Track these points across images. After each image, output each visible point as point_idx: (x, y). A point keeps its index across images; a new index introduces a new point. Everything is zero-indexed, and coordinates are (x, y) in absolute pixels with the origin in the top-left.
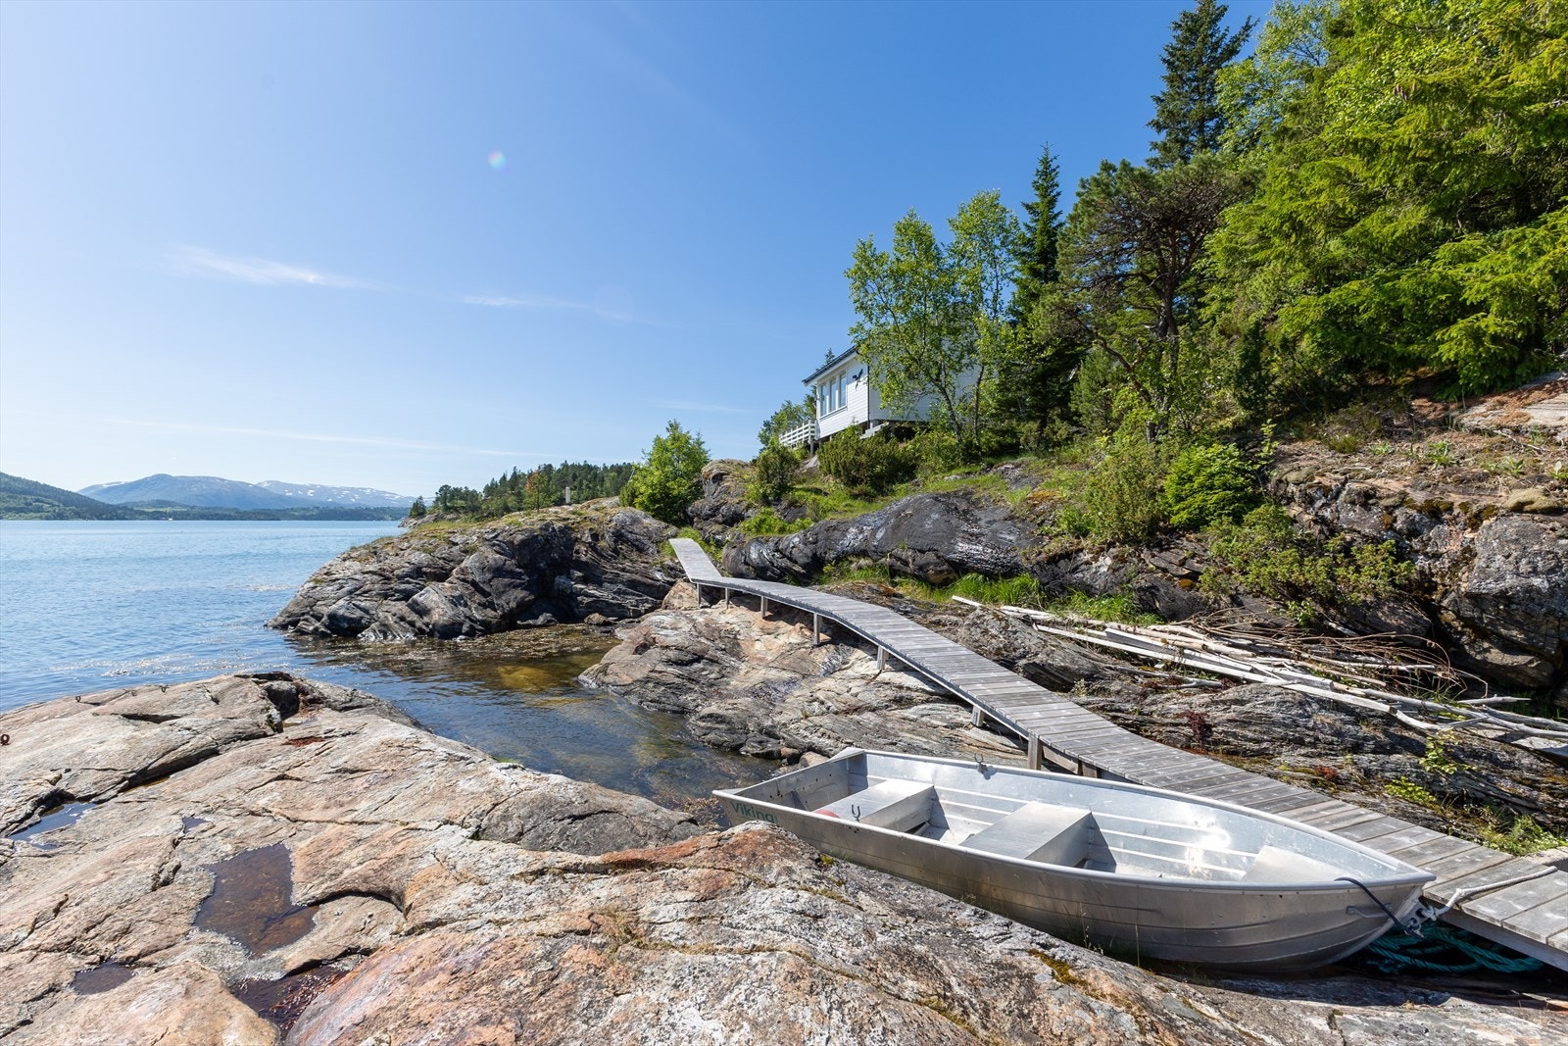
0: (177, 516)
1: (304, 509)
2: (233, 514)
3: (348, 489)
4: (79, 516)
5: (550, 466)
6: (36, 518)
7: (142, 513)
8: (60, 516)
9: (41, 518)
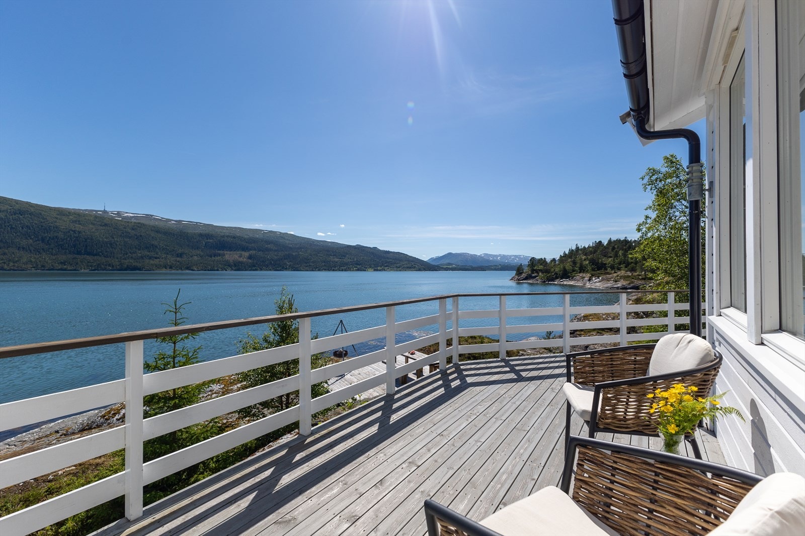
0: (453, 269)
1: (496, 266)
2: (470, 268)
3: (514, 256)
4: (425, 270)
5: (600, 242)
6: (413, 271)
7: (443, 268)
8: (420, 270)
9: (415, 270)
